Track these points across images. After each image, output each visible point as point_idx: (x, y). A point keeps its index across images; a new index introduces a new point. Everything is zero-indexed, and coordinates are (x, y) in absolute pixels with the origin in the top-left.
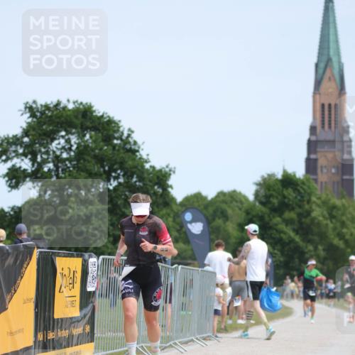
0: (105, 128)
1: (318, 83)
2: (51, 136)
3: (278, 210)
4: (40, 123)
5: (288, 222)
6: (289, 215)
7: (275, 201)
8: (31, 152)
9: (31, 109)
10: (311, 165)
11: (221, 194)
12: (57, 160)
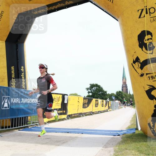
0: (99, 86)
1: (123, 79)
2: (93, 88)
3: (119, 95)
4: (92, 86)
5: (120, 97)
6: (120, 96)
7: (118, 94)
8: (90, 89)
9: (90, 85)
10: (122, 90)
11: (111, 94)
12: (94, 90)
